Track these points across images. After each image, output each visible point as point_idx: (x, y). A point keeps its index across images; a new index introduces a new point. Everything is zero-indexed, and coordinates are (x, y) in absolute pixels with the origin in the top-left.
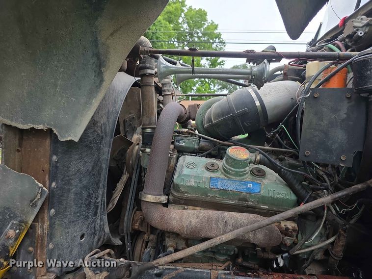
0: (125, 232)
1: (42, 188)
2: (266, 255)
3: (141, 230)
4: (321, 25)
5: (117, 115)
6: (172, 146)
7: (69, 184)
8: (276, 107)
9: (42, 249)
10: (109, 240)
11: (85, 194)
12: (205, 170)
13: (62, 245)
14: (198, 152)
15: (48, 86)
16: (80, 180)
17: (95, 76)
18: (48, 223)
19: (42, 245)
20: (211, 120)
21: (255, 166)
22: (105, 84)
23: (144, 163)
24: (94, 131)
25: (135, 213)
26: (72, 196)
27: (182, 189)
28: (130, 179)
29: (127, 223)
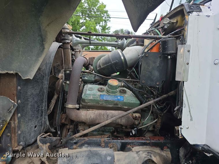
0: (57, 125)
1: (14, 103)
2: (127, 130)
3: (66, 123)
4: (157, 15)
5: (51, 64)
6: (81, 80)
7: (27, 101)
8: (131, 60)
9: (15, 134)
10: (49, 129)
11: (36, 106)
12: (98, 91)
13: (25, 131)
14: (95, 82)
15: (15, 51)
16: (33, 99)
17: (40, 46)
18: (17, 121)
19: (15, 132)
20: (101, 66)
21: (122, 88)
22: (46, 50)
23: (66, 89)
24: (39, 73)
25: (62, 115)
26: (29, 107)
27: (86, 101)
28: (58, 97)
29: (58, 120)
